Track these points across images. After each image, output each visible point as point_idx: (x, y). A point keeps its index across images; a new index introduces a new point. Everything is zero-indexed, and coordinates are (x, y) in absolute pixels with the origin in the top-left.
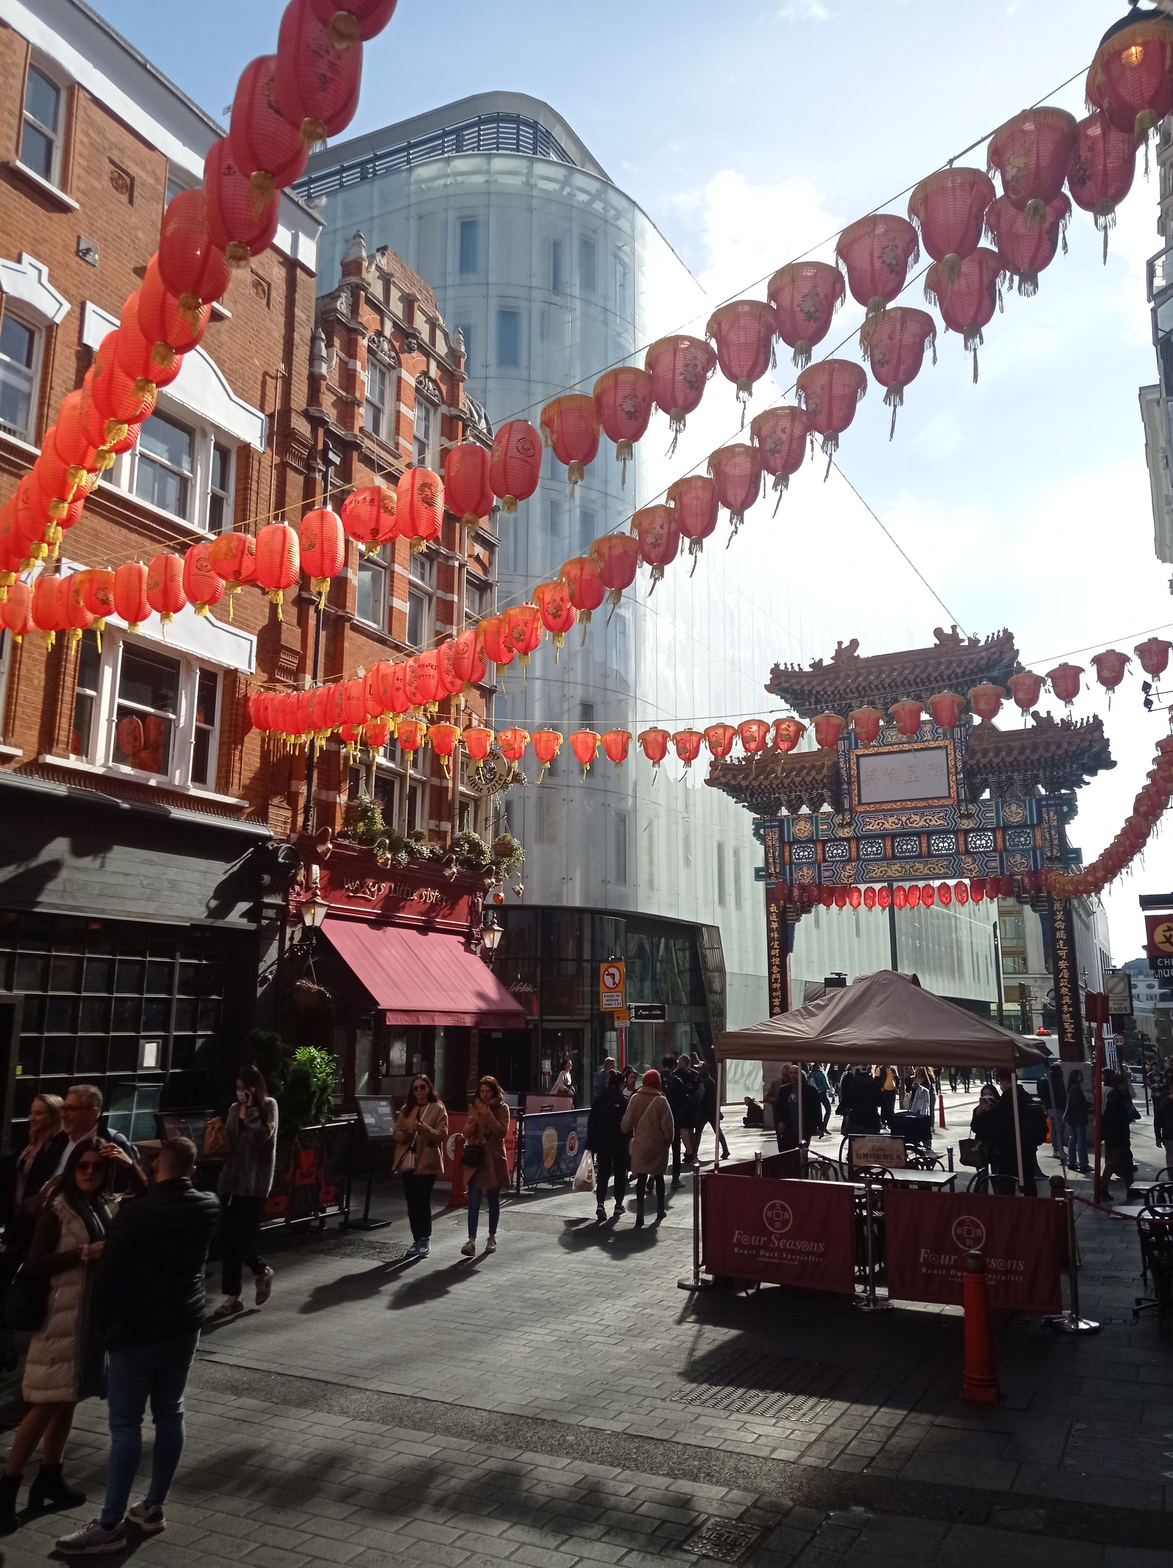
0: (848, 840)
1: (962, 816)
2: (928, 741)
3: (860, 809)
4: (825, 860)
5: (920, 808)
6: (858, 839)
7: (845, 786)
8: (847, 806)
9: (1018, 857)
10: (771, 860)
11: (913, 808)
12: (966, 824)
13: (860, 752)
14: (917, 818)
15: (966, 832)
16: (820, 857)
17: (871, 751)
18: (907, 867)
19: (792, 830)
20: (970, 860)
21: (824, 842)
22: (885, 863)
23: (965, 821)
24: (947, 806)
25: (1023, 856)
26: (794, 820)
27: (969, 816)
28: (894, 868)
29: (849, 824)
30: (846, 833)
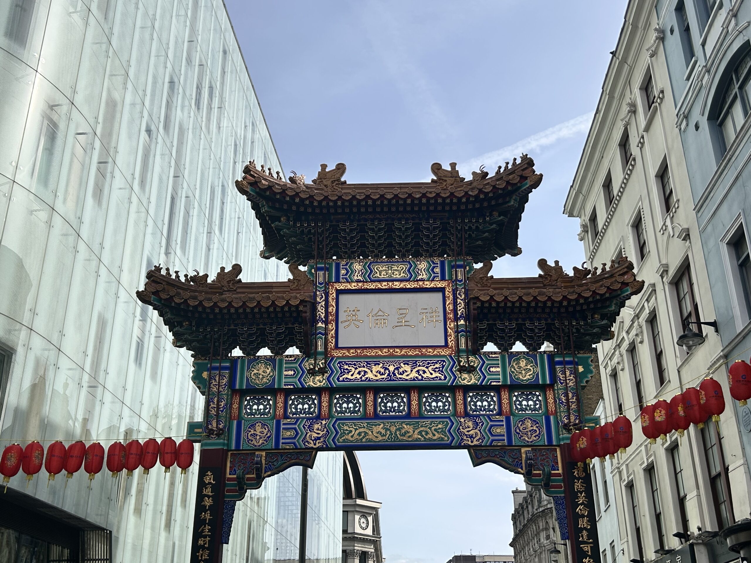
0: (318, 391)
1: (462, 369)
2: (422, 280)
3: (336, 353)
4: (286, 417)
5: (411, 356)
6: (331, 391)
7: (320, 324)
8: (320, 349)
9: (529, 424)
10: (213, 412)
11: (403, 356)
12: (467, 380)
13: (341, 287)
14: (408, 368)
15: (466, 389)
16: (280, 411)
17: (353, 286)
18: (393, 429)
19: (246, 374)
20: (470, 424)
21: (287, 393)
22: (365, 423)
23: (465, 376)
24: (444, 356)
25: (535, 422)
26: (250, 362)
27: (470, 370)
28: (376, 429)
29: (322, 371)
30: (318, 381)
